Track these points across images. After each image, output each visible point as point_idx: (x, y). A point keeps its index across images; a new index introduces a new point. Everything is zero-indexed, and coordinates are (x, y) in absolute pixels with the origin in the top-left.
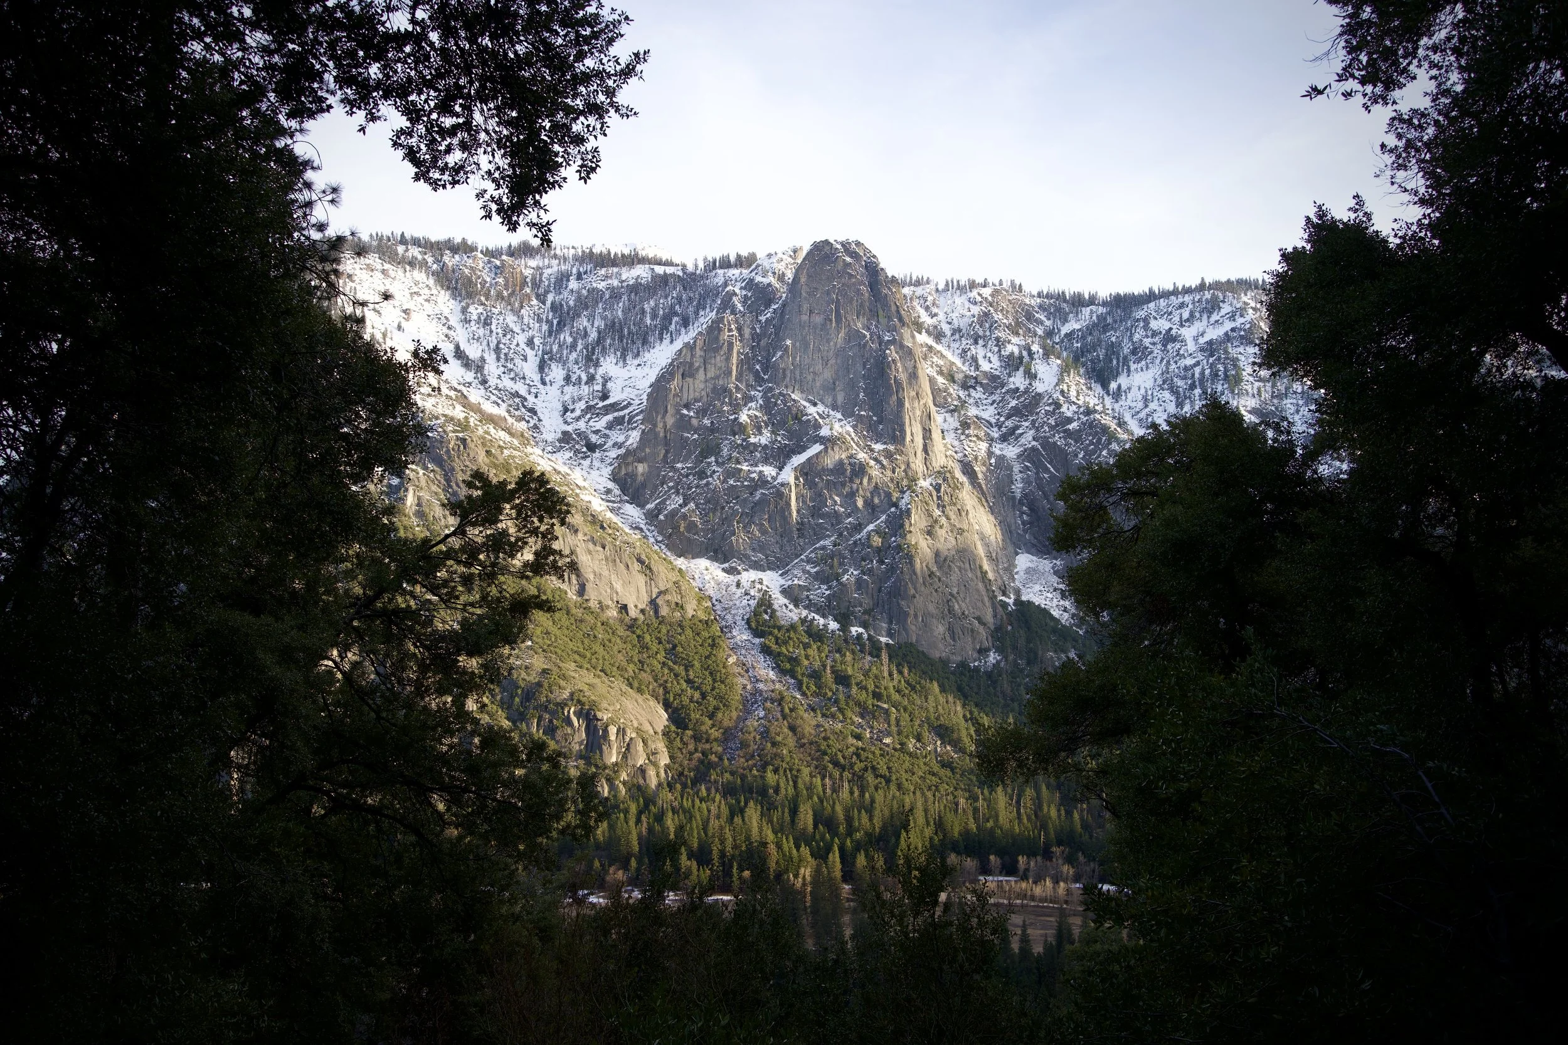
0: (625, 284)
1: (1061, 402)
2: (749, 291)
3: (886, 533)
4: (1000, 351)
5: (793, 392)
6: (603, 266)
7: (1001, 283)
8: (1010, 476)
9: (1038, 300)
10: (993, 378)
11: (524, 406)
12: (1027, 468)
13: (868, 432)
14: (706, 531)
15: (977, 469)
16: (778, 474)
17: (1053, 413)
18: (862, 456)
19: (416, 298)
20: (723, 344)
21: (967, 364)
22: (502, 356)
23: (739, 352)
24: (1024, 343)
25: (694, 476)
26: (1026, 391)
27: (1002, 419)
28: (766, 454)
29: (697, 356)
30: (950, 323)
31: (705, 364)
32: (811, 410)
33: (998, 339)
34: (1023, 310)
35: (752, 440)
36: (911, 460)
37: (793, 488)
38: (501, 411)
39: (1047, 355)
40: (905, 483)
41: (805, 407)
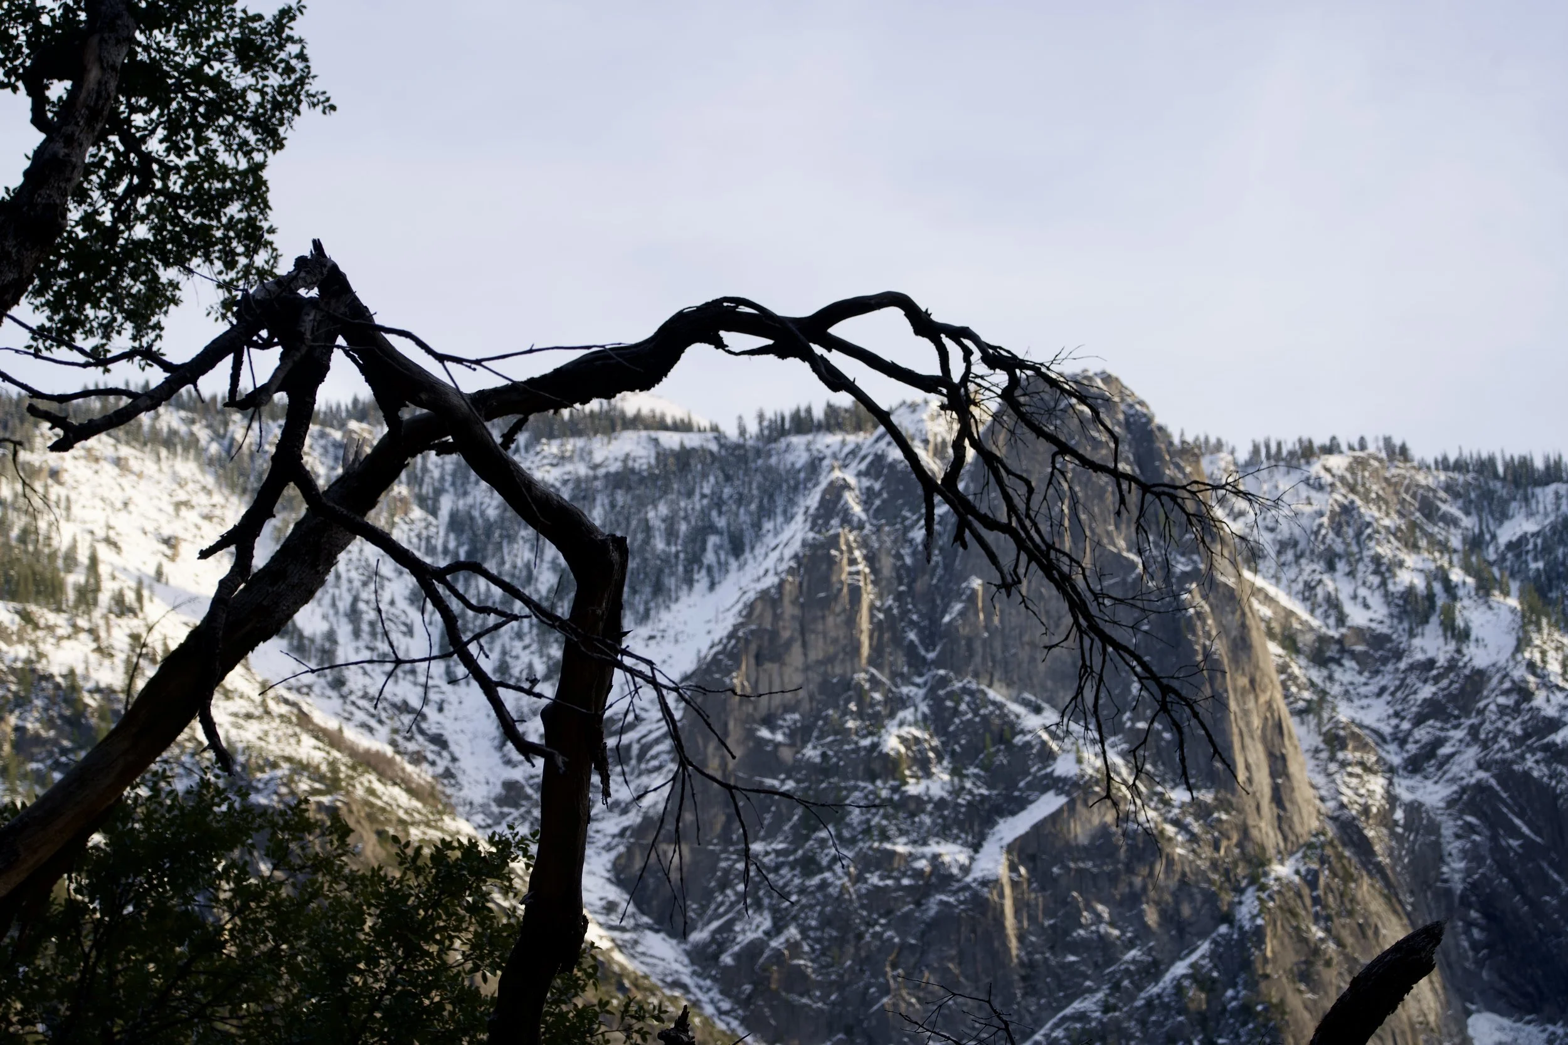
0: (601, 472)
1: (1532, 686)
2: (876, 479)
3: (1214, 981)
4: (1384, 583)
5: (990, 685)
6: (551, 436)
7: (1363, 446)
8: (1437, 846)
9: (1442, 477)
10: (1378, 640)
11: (422, 732)
12: (1470, 828)
13: (1154, 765)
14: (827, 987)
15: (1370, 833)
16: (972, 859)
17: (1516, 710)
18: (1150, 815)
19: (184, 511)
20: (840, 590)
21: (1319, 612)
22: (365, 627)
23: (872, 607)
24: (1432, 566)
25: (793, 868)
26: (1452, 665)
27: (1406, 726)
28: (944, 818)
29: (787, 616)
30: (1272, 530)
31: (803, 633)
32: (1030, 720)
33: (1377, 560)
34: (1414, 496)
35: (914, 788)
36: (1250, 822)
37: (1008, 891)
38: (377, 743)
39: (1485, 588)
40: (1241, 870)
41: (1018, 716)
